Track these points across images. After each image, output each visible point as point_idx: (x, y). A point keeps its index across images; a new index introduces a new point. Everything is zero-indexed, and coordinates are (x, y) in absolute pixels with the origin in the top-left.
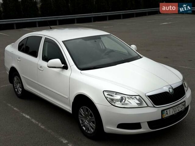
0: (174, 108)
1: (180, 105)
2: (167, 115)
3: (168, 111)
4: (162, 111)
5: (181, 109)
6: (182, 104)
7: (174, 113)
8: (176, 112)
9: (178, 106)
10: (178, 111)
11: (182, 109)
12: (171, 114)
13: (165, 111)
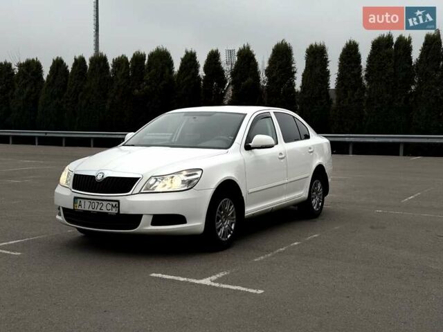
0: (92, 201)
1: (105, 203)
2: (80, 208)
3: (83, 201)
4: (76, 198)
5: (106, 208)
6: (111, 203)
7: (91, 209)
8: (95, 210)
9: (100, 202)
10: (98, 210)
11: (110, 211)
12: (87, 209)
13: (79, 200)
